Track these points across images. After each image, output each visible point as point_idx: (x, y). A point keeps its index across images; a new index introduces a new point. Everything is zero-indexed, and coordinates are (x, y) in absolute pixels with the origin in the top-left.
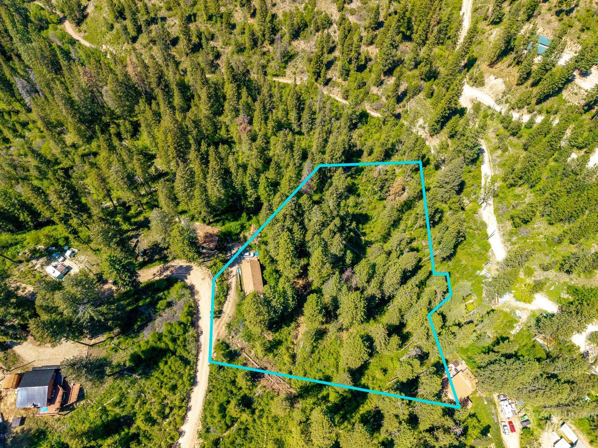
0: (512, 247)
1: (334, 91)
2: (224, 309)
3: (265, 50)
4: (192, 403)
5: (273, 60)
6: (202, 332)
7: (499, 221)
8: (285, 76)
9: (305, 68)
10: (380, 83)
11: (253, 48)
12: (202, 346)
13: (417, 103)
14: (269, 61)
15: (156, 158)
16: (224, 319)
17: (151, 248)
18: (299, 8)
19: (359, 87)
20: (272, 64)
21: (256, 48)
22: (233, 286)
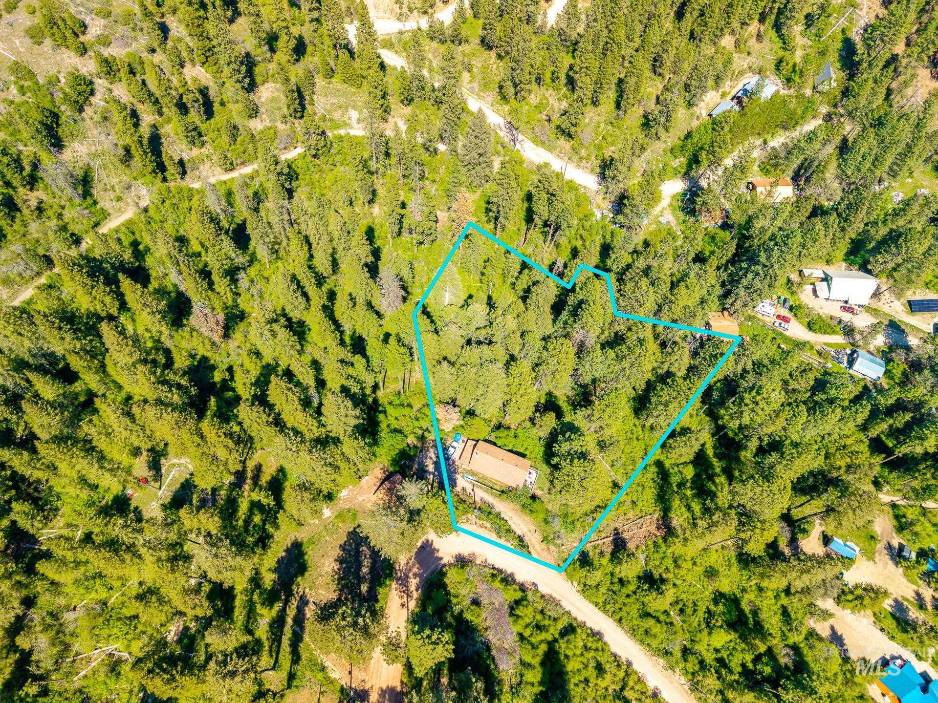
0: (590, 162)
1: (204, 173)
2: (519, 533)
3: (34, 203)
4: (624, 656)
5: (63, 208)
6: (534, 583)
7: (550, 149)
8: (109, 214)
9: (125, 178)
10: (254, 112)
11: (13, 219)
12: (554, 595)
13: (326, 96)
14: (60, 216)
15: (130, 499)
16: (533, 541)
17: (341, 590)
18: (11, 98)
19: (234, 138)
20: (68, 215)
21: (18, 215)
22: (489, 498)
